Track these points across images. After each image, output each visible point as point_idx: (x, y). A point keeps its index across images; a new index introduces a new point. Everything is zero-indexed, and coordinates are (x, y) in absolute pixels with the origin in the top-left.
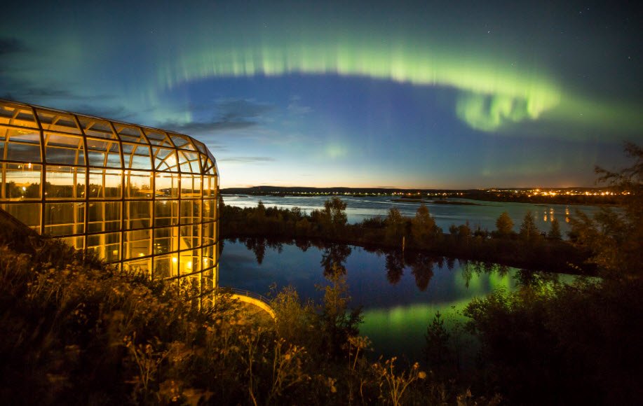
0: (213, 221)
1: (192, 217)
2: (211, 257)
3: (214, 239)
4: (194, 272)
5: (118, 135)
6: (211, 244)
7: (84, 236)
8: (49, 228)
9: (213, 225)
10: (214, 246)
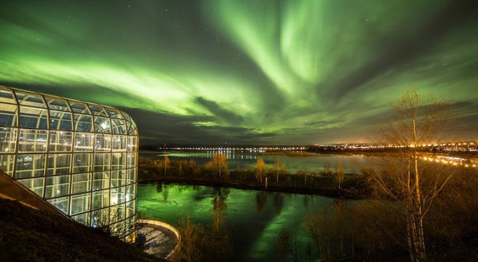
0: (134, 168)
1: (118, 165)
2: (131, 192)
3: (134, 181)
4: (119, 204)
5: (71, 107)
6: (132, 183)
7: (44, 178)
8: (19, 173)
9: (134, 170)
10: (135, 185)
